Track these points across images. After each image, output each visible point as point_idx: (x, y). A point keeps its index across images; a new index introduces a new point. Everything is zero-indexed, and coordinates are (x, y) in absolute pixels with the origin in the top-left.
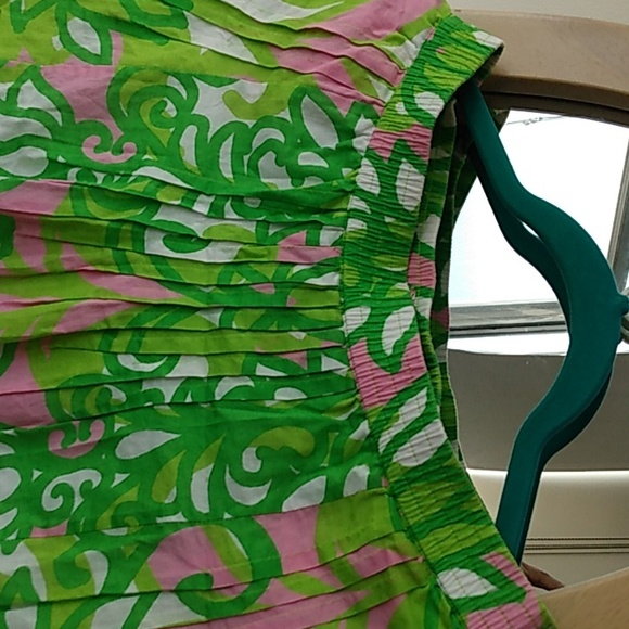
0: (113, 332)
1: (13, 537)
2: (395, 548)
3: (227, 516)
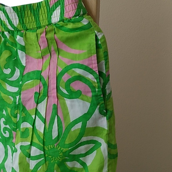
1: (13, 148)
2: (41, 34)
3: (21, 83)
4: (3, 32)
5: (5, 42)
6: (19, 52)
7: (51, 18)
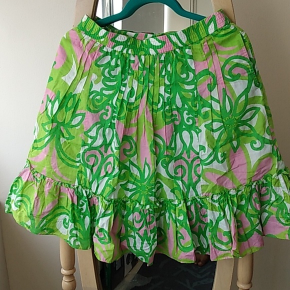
0: (153, 109)
2: (204, 43)
3: (195, 81)
4: (175, 50)
5: (177, 57)
6: (189, 60)
7: (208, 31)
